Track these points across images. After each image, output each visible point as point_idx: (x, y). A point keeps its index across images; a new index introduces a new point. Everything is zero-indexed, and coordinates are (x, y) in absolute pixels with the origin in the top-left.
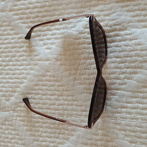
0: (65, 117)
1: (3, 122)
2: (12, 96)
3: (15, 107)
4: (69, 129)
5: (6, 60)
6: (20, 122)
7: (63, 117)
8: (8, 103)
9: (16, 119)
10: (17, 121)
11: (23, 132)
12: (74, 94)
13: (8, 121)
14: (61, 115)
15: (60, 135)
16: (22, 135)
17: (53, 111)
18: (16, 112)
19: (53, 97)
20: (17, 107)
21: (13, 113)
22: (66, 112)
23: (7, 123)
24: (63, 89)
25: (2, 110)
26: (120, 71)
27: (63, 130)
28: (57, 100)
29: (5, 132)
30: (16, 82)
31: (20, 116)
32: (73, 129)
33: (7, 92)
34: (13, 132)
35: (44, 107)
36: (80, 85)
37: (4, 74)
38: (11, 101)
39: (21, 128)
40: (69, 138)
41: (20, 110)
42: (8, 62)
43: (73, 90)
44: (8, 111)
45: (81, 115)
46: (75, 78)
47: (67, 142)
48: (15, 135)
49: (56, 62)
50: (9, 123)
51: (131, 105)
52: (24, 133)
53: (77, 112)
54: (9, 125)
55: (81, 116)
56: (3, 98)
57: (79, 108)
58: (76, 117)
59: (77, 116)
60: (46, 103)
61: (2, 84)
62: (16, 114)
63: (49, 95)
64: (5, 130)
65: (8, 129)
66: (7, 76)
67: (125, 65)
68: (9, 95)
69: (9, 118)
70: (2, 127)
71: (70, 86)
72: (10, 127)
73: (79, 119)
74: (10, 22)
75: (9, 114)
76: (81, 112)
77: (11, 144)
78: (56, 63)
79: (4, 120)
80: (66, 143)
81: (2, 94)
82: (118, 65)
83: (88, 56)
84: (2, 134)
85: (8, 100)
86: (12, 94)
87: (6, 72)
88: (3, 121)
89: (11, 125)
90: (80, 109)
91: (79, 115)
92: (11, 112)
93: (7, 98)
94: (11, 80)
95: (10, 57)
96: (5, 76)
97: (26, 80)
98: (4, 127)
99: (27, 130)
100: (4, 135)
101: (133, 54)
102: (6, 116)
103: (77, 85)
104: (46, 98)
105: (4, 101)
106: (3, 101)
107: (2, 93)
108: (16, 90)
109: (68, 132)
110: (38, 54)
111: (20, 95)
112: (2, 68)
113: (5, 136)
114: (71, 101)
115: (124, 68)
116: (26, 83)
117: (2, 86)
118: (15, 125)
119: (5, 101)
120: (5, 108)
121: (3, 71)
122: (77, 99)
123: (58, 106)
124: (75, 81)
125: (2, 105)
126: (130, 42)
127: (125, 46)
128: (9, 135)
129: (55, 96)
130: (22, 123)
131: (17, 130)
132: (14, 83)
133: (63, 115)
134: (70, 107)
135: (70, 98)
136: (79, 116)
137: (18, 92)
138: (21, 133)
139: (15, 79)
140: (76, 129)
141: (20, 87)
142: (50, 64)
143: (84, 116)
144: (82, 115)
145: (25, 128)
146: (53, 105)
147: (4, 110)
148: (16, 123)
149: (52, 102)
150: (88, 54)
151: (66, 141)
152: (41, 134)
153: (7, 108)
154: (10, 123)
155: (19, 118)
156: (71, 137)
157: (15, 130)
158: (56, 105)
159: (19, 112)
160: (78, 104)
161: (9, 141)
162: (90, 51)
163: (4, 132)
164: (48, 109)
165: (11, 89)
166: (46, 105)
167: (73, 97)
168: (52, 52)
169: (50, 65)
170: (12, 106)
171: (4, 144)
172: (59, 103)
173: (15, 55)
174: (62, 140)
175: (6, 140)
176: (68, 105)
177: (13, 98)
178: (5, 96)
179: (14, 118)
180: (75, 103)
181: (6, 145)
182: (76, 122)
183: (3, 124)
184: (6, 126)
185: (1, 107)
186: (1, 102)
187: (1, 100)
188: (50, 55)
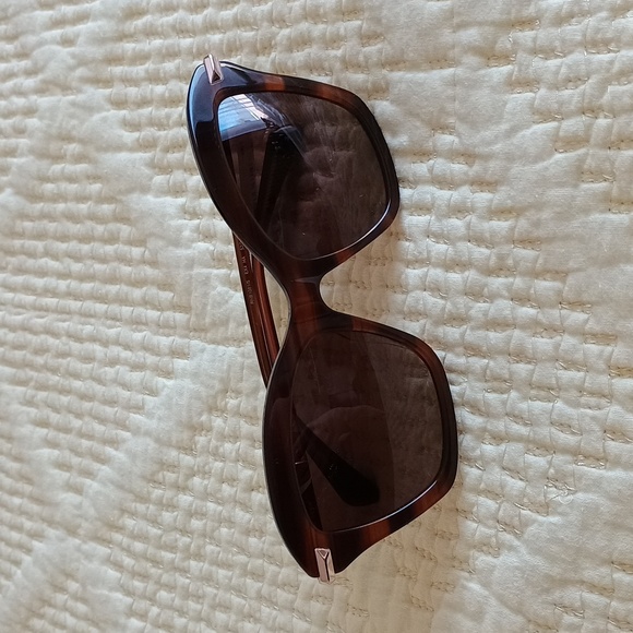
0: (514, 394)
1: (215, 397)
4: (528, 466)
7: (505, 396)
8: (236, 298)
12: (572, 264)
13: (238, 393)
14: (496, 384)
15: (482, 499)
17: (458, 355)
19: (455, 277)
22: (522, 369)
23: (232, 402)
24: (512, 229)
25: (209, 335)
27: (497, 469)
28: (475, 293)
29: (221, 450)
32: (552, 471)
36: (602, 212)
40: (525, 524)
43: (567, 238)
44: (237, 341)
45: (606, 392)
46: (580, 167)
47: (516, 543)
49: (483, 72)
50: (239, 406)
53: (582, 374)
54: (239, 413)
55: (603, 401)
56: (215, 271)
57: (593, 348)
58: (577, 405)
59: (583, 400)
60: (420, 307)
63: (436, 265)
64: (223, 437)
65: (235, 437)
69: (241, 380)
70: (210, 420)
71: (546, 215)
73: (593, 418)
75: (243, 355)
76: (604, 379)
77: (248, 516)
78: (484, 76)
79: (218, 386)
80: (511, 548)
81: (212, 253)
84: (211, 459)
88: (212, 392)
89: (250, 418)
90: (600, 355)
91: (592, 394)
95: (246, 50)
97: (332, 176)
98: (218, 422)
100: (219, 465)
102: (229, 366)
103: (586, 211)
104: (424, 282)
105: (221, 289)
106: (214, 288)
107: (212, 248)
109: (521, 484)
113: (222, 470)
114: (552, 306)
119: (226, 289)
120: (225, 323)
122: (585, 297)
123: (479, 328)
124: (576, 186)
125: (209, 308)
128: (240, 464)
129: (467, 273)
133: (504, 386)
134: (543, 343)
135: (545, 286)
136: (593, 400)
140: (573, 474)
142: (453, 82)
143: (621, 403)
144: (609, 396)
146: (455, 323)
147: (220, 333)
149: (449, 306)
151: (507, 537)
153: (232, 325)
156: (540, 518)
158: (473, 323)
160: (592, 325)
161: (241, 496)
163: (217, 448)
166: (422, 321)
167: (564, 282)
168: (459, 14)
169: (450, 92)
171: (220, 508)
172: (485, 314)
173: (270, 40)
174: (489, 527)
175: (227, 489)
176: (534, 326)
178: (224, 260)
180: (577, 317)
181: (225, 513)
182: (573, 433)
183: (212, 409)
184: (225, 421)
185: (208, 320)
186: (206, 295)
187: (206, 281)
188: (447, 31)
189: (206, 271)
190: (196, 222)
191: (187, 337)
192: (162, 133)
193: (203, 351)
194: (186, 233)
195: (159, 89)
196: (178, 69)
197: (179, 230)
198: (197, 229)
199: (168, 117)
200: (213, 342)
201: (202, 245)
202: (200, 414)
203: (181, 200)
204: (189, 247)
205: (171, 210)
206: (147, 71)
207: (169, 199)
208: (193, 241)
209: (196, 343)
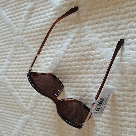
1: (26, 122)
2: (29, 102)
3: (31, 111)
5: (23, 73)
6: (35, 123)
8: (27, 108)
9: (33, 121)
10: (34, 123)
11: (38, 131)
13: (29, 122)
16: (38, 134)
18: (32, 115)
20: (33, 111)
21: (31, 116)
23: (28, 123)
26: (95, 85)
30: (30, 91)
31: (35, 119)
33: (26, 99)
34: (33, 131)
35: (49, 113)
37: (23, 85)
38: (29, 107)
39: (37, 128)
41: (35, 114)
42: (25, 76)
44: (28, 114)
46: (68, 90)
48: (34, 133)
51: (105, 115)
52: (39, 133)
54: (29, 125)
56: (24, 104)
61: (23, 92)
62: (33, 116)
65: (29, 129)
66: (25, 87)
67: (98, 81)
68: (27, 101)
69: (29, 120)
72: (31, 127)
74: (23, 44)
75: (29, 116)
79: (26, 121)
82: (94, 80)
83: (72, 72)
84: (26, 132)
85: (27, 106)
86: (29, 101)
87: (24, 83)
89: (31, 126)
92: (30, 115)
93: (26, 104)
94: (27, 90)
96: (24, 86)
98: (27, 126)
99: (40, 130)
100: (27, 133)
101: (102, 71)
105: (25, 106)
108: (31, 97)
110: (41, 69)
111: (33, 102)
112: (22, 80)
115: (97, 83)
116: (36, 93)
117: (23, 94)
118: (33, 126)
120: (26, 111)
121: (23, 83)
124: (67, 92)
126: (99, 61)
127: (96, 64)
128: (30, 133)
130: (37, 124)
131: (35, 130)
132: (30, 92)
137: (32, 100)
138: (37, 133)
139: (30, 89)
141: (33, 95)
145: (39, 128)
148: (33, 124)
150: (72, 70)
152: (49, 134)
153: (27, 112)
154: (30, 124)
155: (35, 120)
157: (33, 130)
159: (34, 115)
162: (73, 67)
163: (27, 130)
164: (51, 114)
165: (28, 97)
166: (50, 111)
168: (50, 68)
170: (29, 111)
177: (29, 104)
178: (25, 102)
179: (32, 120)
183: (26, 124)
184: (28, 126)
185: (24, 111)
186: (23, 107)
187: (23, 105)
188: (49, 70)
189: (23, 104)
190: (21, 96)
191: (22, 113)
192: (15, 83)
193: (24, 115)
194: (20, 98)
195: (14, 76)
196: (17, 73)
197: (19, 97)
198: (21, 97)
199: (16, 80)
200: (25, 114)
201: (22, 100)
202: (24, 125)
203: (19, 93)
204: (20, 100)
205: (17, 94)
206: (12, 73)
207: (17, 93)
208: (21, 99)
209: (23, 114)
